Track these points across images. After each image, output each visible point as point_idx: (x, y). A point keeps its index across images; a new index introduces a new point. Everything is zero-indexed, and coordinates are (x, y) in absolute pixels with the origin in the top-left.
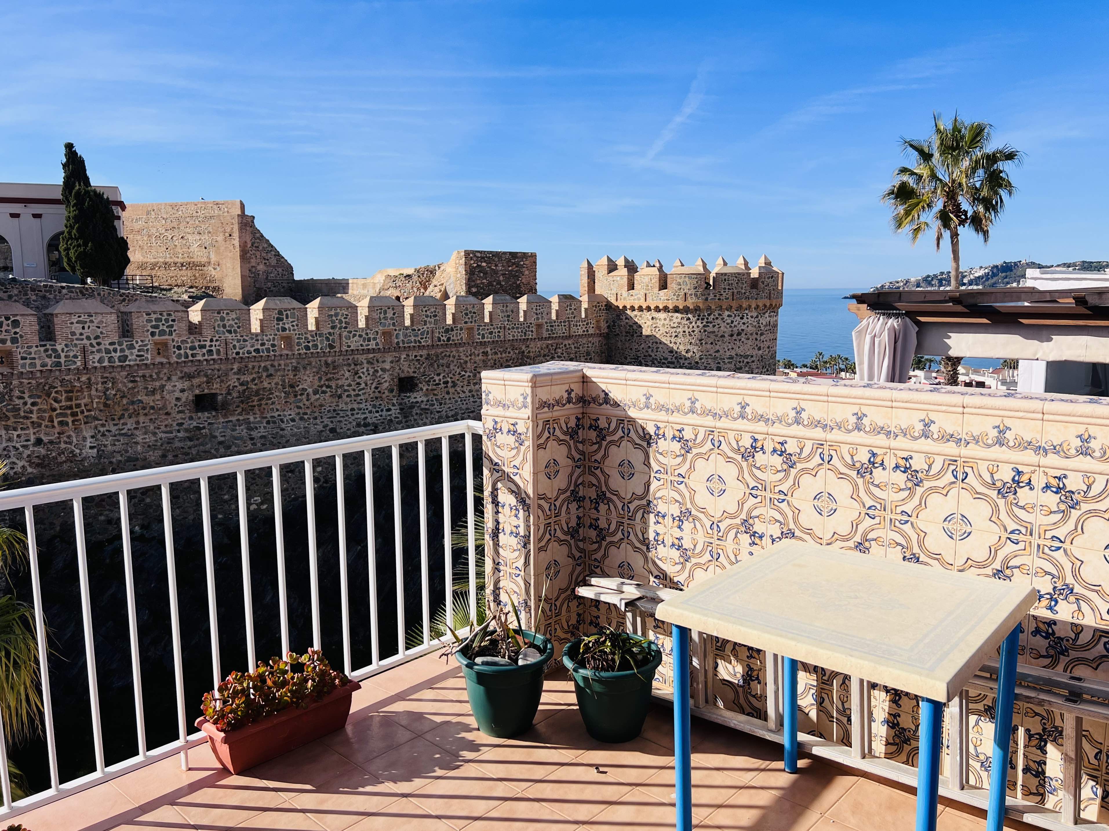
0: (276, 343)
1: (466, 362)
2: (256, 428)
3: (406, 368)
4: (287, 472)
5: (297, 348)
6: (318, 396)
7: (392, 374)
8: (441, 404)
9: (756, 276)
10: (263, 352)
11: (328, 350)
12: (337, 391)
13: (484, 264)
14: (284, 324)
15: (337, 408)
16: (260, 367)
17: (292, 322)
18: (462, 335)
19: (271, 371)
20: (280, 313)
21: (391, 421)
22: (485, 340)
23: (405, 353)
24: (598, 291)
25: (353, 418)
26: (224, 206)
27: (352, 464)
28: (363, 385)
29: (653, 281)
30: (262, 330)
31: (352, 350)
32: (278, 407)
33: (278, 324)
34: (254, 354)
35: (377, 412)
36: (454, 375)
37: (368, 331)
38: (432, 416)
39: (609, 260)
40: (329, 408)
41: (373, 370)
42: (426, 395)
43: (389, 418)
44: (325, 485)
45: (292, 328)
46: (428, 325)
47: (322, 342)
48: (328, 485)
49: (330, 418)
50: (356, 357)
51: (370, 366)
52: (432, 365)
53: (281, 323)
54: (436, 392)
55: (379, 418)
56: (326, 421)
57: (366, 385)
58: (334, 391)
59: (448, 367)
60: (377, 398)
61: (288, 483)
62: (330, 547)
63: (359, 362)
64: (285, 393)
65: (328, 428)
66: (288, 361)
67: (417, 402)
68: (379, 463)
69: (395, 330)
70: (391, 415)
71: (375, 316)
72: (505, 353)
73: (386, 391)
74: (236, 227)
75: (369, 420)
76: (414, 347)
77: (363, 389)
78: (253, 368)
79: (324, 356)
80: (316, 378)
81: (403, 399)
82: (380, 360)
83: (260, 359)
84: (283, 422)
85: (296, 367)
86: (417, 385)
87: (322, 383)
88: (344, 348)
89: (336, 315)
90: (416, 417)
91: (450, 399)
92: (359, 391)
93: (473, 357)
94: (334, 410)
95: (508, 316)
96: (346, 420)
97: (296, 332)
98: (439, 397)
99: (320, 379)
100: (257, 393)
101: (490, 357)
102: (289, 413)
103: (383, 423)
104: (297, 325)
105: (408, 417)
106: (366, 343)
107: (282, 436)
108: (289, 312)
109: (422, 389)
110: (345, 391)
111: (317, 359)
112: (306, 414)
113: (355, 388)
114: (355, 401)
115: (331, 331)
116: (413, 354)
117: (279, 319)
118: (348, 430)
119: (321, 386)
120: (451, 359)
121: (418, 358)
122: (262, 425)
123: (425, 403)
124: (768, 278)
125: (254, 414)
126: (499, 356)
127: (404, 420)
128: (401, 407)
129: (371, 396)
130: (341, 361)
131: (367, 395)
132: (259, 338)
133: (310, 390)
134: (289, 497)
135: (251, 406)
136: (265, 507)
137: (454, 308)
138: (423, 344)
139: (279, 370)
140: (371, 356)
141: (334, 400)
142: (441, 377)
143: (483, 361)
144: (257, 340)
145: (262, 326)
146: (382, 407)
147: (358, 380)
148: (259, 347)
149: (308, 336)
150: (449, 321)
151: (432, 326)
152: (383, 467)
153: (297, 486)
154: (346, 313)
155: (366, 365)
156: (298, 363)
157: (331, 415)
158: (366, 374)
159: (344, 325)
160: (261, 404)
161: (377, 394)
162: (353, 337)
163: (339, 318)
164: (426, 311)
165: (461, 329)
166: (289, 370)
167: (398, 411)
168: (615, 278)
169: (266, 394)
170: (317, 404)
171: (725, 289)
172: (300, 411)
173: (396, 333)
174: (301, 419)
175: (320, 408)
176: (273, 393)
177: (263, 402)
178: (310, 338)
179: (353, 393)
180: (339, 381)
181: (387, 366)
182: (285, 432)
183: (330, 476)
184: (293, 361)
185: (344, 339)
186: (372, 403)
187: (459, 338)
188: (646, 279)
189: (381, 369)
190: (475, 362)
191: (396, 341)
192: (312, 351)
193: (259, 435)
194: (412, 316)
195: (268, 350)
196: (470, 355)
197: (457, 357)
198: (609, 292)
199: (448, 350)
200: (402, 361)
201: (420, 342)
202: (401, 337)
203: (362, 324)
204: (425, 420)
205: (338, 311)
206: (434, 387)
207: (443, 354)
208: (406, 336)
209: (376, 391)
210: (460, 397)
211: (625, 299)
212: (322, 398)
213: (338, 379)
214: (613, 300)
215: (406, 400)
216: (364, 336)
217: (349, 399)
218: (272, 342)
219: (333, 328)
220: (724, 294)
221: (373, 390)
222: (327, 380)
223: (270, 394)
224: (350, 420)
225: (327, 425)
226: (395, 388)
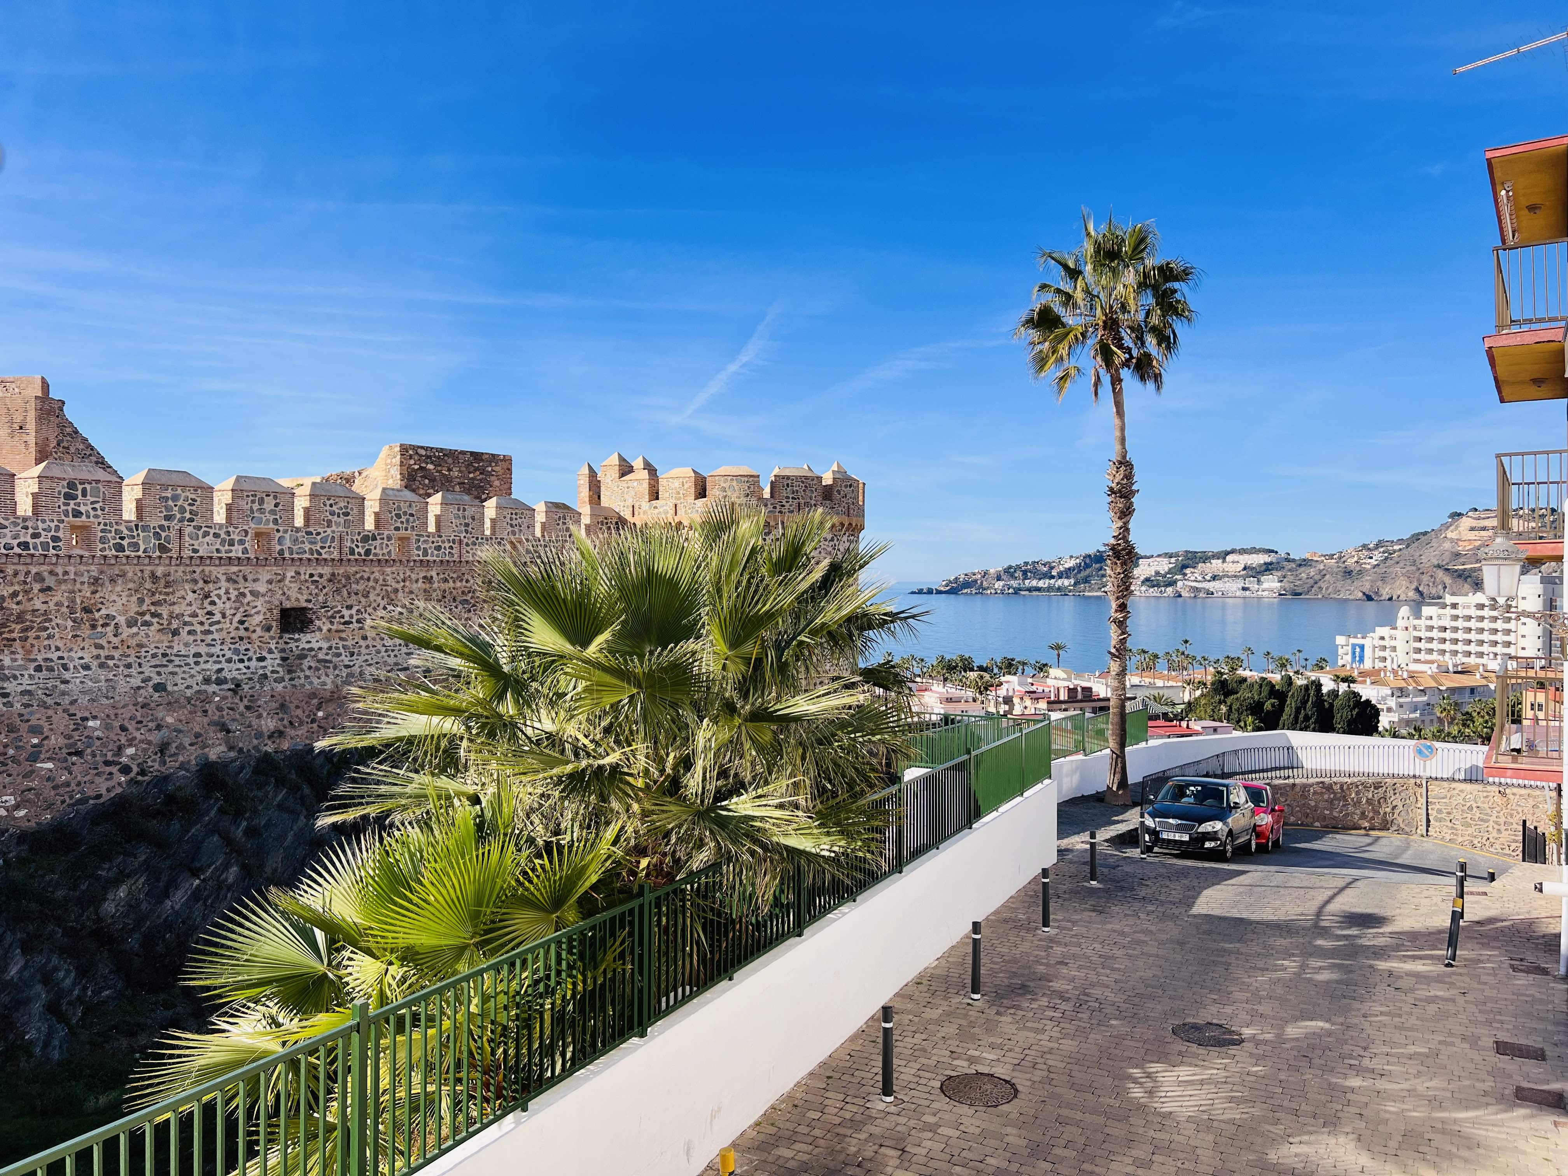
0: (60, 534)
1: (396, 591)
2: (15, 677)
3: (293, 594)
4: (70, 754)
5: (101, 546)
6: (135, 630)
7: (269, 602)
8: (352, 654)
9: (830, 482)
10: (35, 548)
11: (158, 553)
12: (170, 623)
13: (430, 467)
14: (79, 505)
15: (169, 651)
16: (28, 573)
17: (92, 503)
18: (390, 547)
19: (50, 581)
20: (72, 485)
21: (265, 676)
22: (429, 558)
23: (294, 569)
24: (605, 502)
25: (198, 668)
26: (13, 386)
27: (191, 745)
28: (218, 617)
29: (686, 486)
30: (36, 512)
31: (201, 558)
32: (60, 644)
33: (68, 504)
34: (17, 550)
35: (241, 661)
36: (375, 609)
37: (231, 529)
38: (337, 672)
39: (622, 459)
40: (155, 651)
41: (236, 593)
42: (328, 639)
43: (261, 672)
44: (140, 778)
45: (92, 513)
46: (334, 528)
47: (146, 540)
48: (146, 778)
49: (155, 666)
50: (207, 569)
51: (231, 586)
52: (338, 591)
53: (72, 502)
54: (343, 635)
55: (245, 670)
56: (148, 671)
57: (224, 616)
58: (165, 623)
59: (366, 596)
60: (241, 639)
61: (70, 773)
62: (142, 880)
63: (213, 577)
64: (74, 621)
65: (151, 683)
66: (83, 568)
67: (311, 649)
68: (241, 745)
69: (278, 531)
70: (265, 667)
71: (243, 504)
72: (461, 581)
73: (258, 629)
74: (32, 416)
75: (225, 674)
76: (309, 560)
77: (219, 622)
78: (16, 574)
79: (149, 564)
80: (134, 599)
81: (286, 643)
82: (250, 577)
83: (28, 561)
84: (66, 669)
85: (97, 580)
86: (312, 622)
87: (145, 608)
88: (187, 553)
89: (175, 498)
90: (308, 673)
91: (367, 647)
92: (211, 625)
93: (407, 583)
94: (164, 655)
95: (467, 525)
96: (184, 672)
97: (100, 520)
98: (349, 643)
99: (141, 601)
100: (20, 618)
101: (435, 585)
102: (80, 654)
103: (250, 679)
104: (103, 509)
105: (295, 672)
106: (227, 547)
107: (63, 694)
108: (88, 487)
109: (320, 629)
110: (186, 624)
111: (137, 568)
112: (112, 658)
113: (204, 620)
114: (202, 641)
115: (166, 523)
116: (306, 571)
117: (69, 497)
118: (188, 687)
119: (143, 614)
120: (371, 583)
121: (316, 578)
122: (25, 673)
123: (324, 651)
124: (846, 486)
125: (13, 653)
126: (451, 584)
127: (287, 677)
128: (283, 655)
129: (232, 635)
130: (180, 573)
131: (225, 632)
132: (29, 524)
133: (121, 620)
134: (71, 797)
135: (8, 640)
136: (22, 813)
137: (377, 504)
138: (324, 556)
139: (65, 581)
140: (235, 569)
141: (164, 638)
142: (353, 611)
143: (425, 591)
144: (27, 528)
145: (35, 506)
146: (250, 654)
147: (209, 608)
148: (29, 539)
149: (122, 528)
150: (369, 524)
151: (340, 529)
152: (249, 750)
153: (87, 778)
154: (193, 496)
155: (224, 584)
156: (102, 572)
157: (158, 663)
158: (224, 598)
159: (188, 515)
160: (27, 638)
161: (242, 633)
162: (204, 537)
163: (179, 503)
164: (331, 506)
165: (389, 538)
166: (83, 583)
167: (278, 661)
168: (630, 484)
169: (39, 620)
170: (133, 642)
171: (788, 497)
172: (101, 652)
173: (278, 535)
174: (102, 666)
175: (137, 649)
176: (51, 620)
177: (32, 634)
178: (126, 532)
179: (199, 628)
180: (176, 607)
181: (262, 588)
182: (70, 686)
183: (150, 764)
184: (93, 568)
185: (187, 538)
186: (232, 646)
187: (385, 551)
188: (677, 484)
189: (250, 592)
190: (411, 592)
191: (278, 548)
192: (127, 553)
193: (20, 689)
194: (307, 511)
195: (45, 547)
196: (404, 581)
197: (381, 582)
198: (622, 504)
199: (367, 569)
200: (287, 582)
201: (320, 554)
202: (288, 543)
203: (220, 517)
204: (323, 678)
205: (179, 491)
206: (342, 627)
207: (358, 576)
208: (295, 541)
209: (241, 627)
210: (384, 645)
211: (645, 512)
212: (142, 633)
213: (174, 604)
214: (627, 515)
215: (293, 645)
216: (223, 536)
217: (192, 638)
218: (53, 533)
219: (168, 518)
220: (787, 505)
221: (235, 624)
222: (153, 604)
223: (45, 621)
224: (193, 672)
225: (149, 679)
226: (274, 624)
